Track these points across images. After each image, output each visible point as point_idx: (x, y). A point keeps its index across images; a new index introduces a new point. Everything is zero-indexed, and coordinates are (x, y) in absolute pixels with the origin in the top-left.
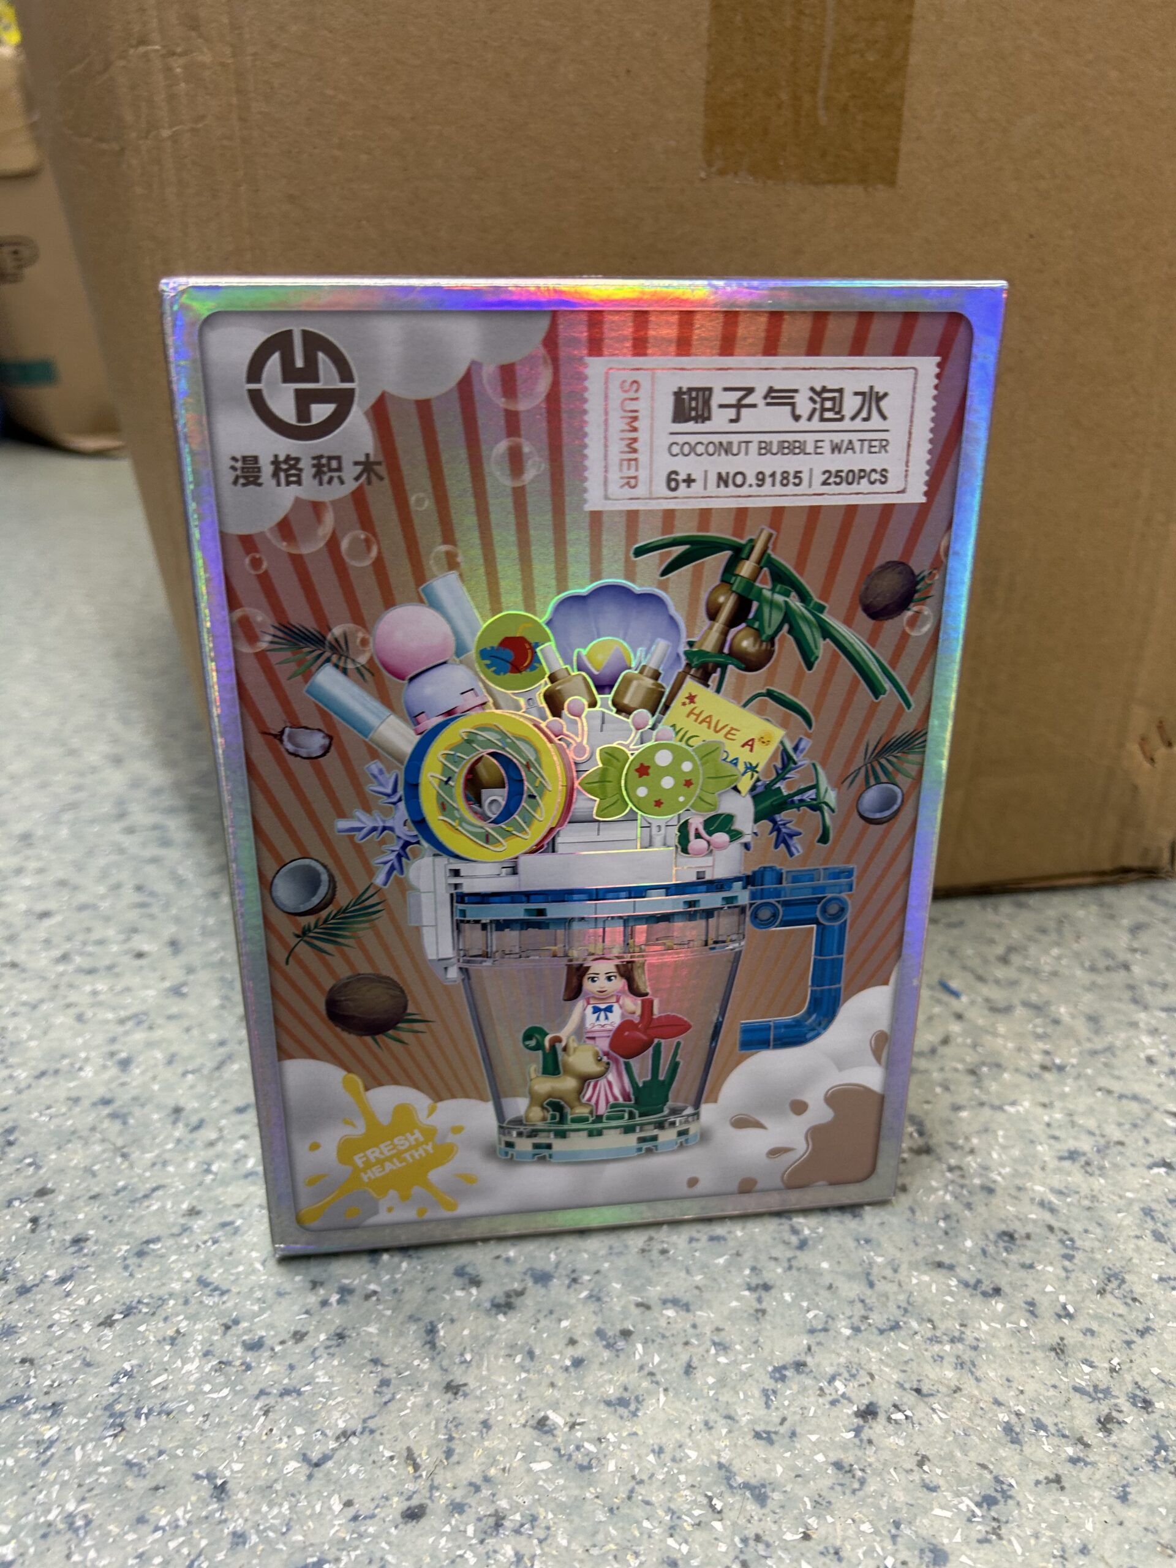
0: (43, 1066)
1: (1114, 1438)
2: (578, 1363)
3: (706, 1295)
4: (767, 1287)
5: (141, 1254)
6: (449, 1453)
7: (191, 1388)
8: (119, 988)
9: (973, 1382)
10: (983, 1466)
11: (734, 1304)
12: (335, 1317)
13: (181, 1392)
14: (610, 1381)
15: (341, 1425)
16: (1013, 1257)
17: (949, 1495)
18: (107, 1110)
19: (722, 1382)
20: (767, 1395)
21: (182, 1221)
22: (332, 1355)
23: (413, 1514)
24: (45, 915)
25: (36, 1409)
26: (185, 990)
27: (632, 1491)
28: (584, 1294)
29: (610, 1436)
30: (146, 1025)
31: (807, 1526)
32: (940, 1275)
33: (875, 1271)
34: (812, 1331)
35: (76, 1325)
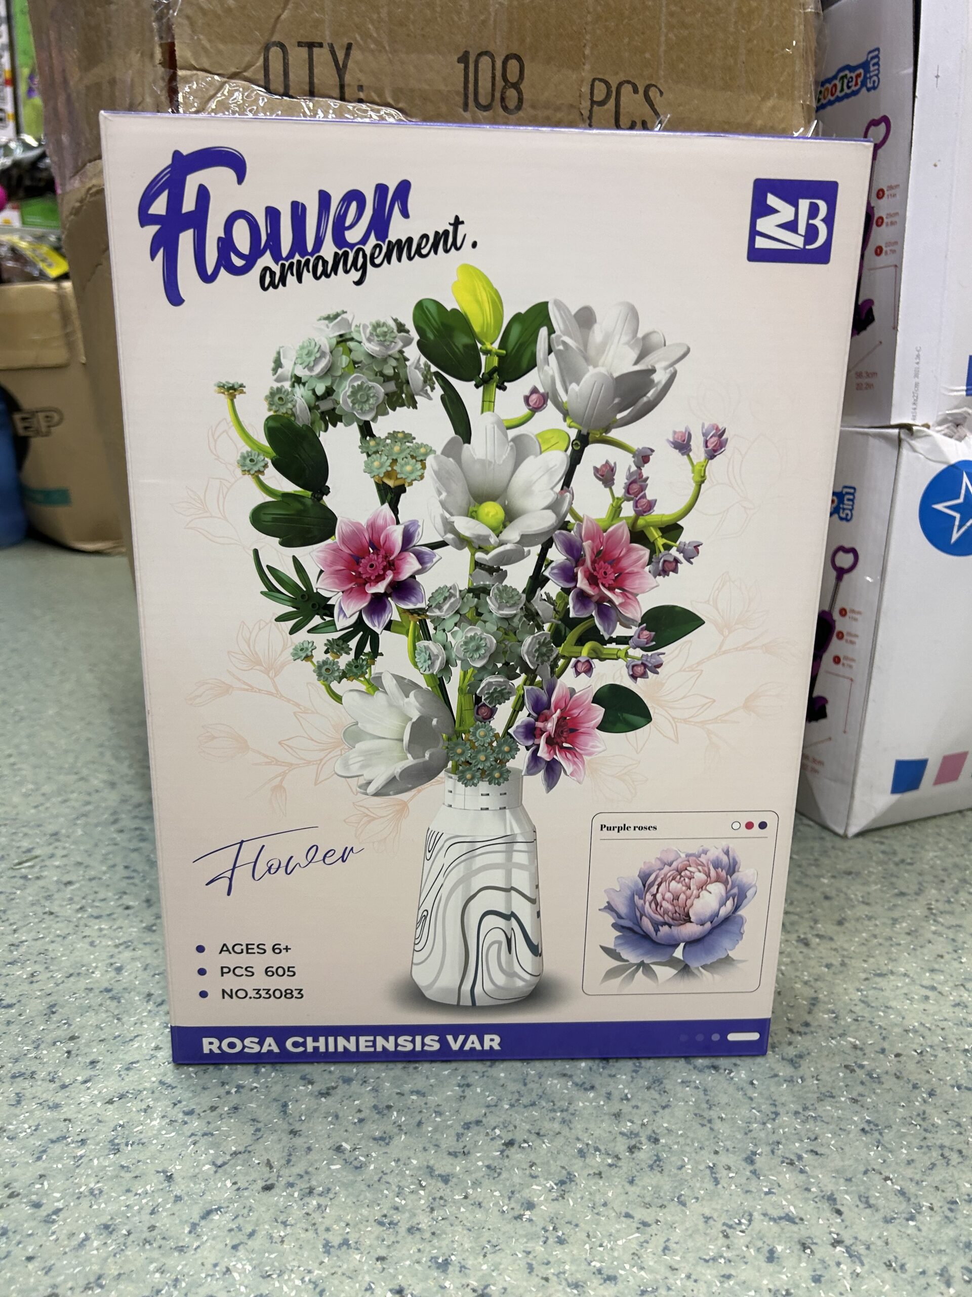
0: (71, 971)
1: (634, 1155)
2: (361, 1121)
3: (435, 1089)
4: (468, 1085)
5: (128, 1069)
6: (289, 1161)
7: (155, 1132)
8: (115, 927)
9: (568, 1129)
10: (563, 1168)
11: (449, 1093)
12: (234, 1099)
13: (150, 1134)
14: (377, 1129)
15: (234, 1149)
16: (606, 1072)
17: (542, 1180)
18: (110, 995)
19: (436, 1130)
20: (459, 1136)
21: (152, 1052)
22: (231, 1117)
23: (268, 1188)
24: (70, 883)
25: (73, 1142)
26: (154, 928)
27: (381, 1178)
28: (369, 1088)
29: (374, 1154)
30: (131, 948)
31: (467, 1193)
32: (563, 1080)
33: (529, 1077)
34: (488, 1106)
35: (93, 1103)
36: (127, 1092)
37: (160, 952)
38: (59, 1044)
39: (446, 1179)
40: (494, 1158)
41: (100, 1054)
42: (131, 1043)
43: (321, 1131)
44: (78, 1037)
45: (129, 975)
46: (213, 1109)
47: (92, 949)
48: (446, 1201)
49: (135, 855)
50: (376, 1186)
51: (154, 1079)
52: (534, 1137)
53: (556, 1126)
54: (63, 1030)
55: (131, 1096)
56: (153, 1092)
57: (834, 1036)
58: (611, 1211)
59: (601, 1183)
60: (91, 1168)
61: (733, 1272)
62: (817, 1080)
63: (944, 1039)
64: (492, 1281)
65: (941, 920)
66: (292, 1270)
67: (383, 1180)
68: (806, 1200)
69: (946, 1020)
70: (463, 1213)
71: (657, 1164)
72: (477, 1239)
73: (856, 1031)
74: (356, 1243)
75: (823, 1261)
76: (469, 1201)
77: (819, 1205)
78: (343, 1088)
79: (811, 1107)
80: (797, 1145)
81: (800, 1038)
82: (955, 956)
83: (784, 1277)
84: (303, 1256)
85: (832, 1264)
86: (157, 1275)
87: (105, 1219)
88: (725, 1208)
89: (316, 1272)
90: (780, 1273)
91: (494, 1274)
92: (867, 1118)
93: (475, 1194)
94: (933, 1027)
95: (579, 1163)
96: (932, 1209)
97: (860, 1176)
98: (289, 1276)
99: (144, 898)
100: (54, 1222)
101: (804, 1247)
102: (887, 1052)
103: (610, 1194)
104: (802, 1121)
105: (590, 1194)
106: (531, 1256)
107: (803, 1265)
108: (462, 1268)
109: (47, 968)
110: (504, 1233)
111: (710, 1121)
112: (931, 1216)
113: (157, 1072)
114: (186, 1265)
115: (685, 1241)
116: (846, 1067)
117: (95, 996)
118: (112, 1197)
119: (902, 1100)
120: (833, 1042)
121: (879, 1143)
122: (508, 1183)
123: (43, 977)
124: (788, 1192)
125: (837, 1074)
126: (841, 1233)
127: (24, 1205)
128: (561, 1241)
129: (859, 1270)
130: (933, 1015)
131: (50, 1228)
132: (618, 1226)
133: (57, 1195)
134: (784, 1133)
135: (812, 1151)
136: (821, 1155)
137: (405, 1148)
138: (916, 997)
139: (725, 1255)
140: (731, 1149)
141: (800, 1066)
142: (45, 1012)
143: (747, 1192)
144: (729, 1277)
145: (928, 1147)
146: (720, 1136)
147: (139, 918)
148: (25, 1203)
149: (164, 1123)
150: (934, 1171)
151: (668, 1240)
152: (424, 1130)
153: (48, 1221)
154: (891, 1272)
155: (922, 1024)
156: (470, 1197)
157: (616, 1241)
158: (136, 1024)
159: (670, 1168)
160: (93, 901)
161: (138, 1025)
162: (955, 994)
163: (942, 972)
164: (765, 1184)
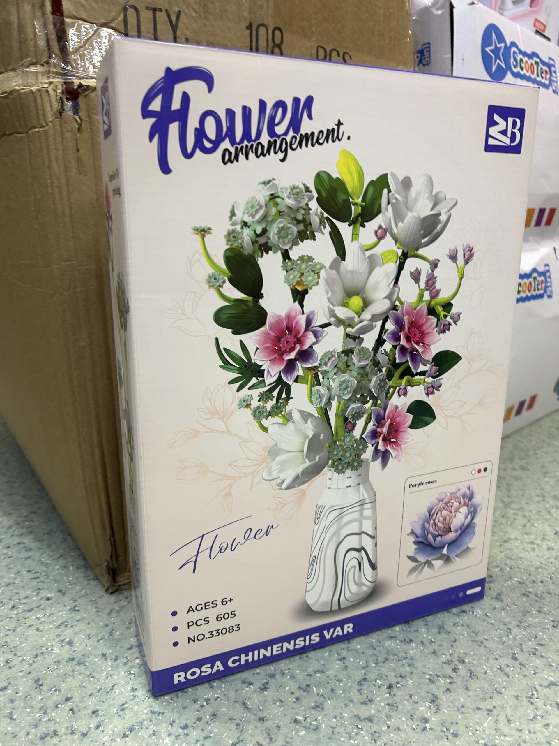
36: (133, 726)
37: (92, 624)
38: (60, 706)
39: (370, 719)
40: (387, 698)
41: (95, 705)
42: (113, 692)
43: (278, 713)
44: (72, 698)
45: (80, 644)
46: (199, 719)
47: (40, 633)
48: (379, 733)
50: (333, 737)
51: (145, 711)
52: (400, 679)
53: (408, 669)
54: (57, 696)
55: (137, 728)
56: (151, 721)
57: (507, 579)
58: (468, 709)
59: (453, 694)
61: (549, 722)
62: (516, 605)
65: (512, 506)
67: (335, 733)
68: (554, 671)
69: (549, 558)
70: (393, 737)
71: (473, 675)
73: (515, 574)
76: (391, 729)
78: (272, 681)
79: (523, 621)
80: (530, 643)
81: (492, 585)
82: (530, 524)
88: (521, 688)
92: (551, 619)
93: (392, 722)
94: (547, 564)
95: (432, 686)
99: (56, 590)
102: (536, 582)
103: (462, 700)
104: (524, 630)
105: (452, 703)
109: (15, 655)
110: (423, 741)
111: (482, 642)
113: (144, 706)
115: (515, 713)
116: (524, 594)
117: (65, 666)
120: (509, 582)
122: (405, 711)
123: (16, 661)
124: (543, 670)
125: (522, 599)
128: (455, 735)
130: (543, 557)
132: (478, 716)
134: (520, 638)
135: (539, 644)
136: (544, 645)
137: (335, 708)
138: (529, 549)
139: (538, 714)
140: (502, 655)
141: (503, 600)
142: (35, 686)
143: (525, 676)
144: (548, 725)
146: (492, 649)
147: (62, 604)
149: (172, 739)
151: (507, 716)
152: (337, 693)
155: (541, 563)
156: (391, 726)
157: (482, 725)
158: (107, 677)
159: (481, 675)
160: (19, 600)
161: (109, 678)
162: (544, 544)
163: (531, 533)
164: (530, 669)
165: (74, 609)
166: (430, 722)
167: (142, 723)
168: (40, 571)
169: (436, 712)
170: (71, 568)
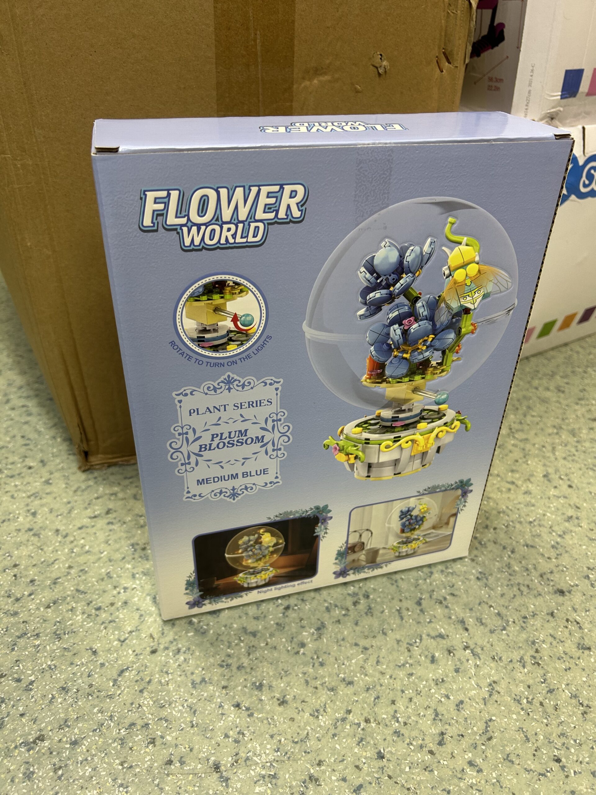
36: (58, 599)
37: (58, 499)
38: (7, 570)
39: (254, 634)
40: (280, 618)
41: (35, 575)
42: (53, 566)
44: (18, 565)
45: (42, 517)
46: (112, 604)
47: (13, 500)
48: (256, 648)
49: (25, 427)
50: (215, 643)
51: (72, 588)
52: (300, 602)
54: (9, 561)
55: (60, 601)
56: (74, 598)
58: (347, 643)
59: (340, 626)
60: (46, 652)
61: (414, 672)
63: (519, 515)
64: (287, 693)
65: (516, 436)
66: (176, 701)
67: (219, 639)
68: (449, 624)
69: (520, 503)
70: (266, 654)
71: (369, 611)
72: (276, 669)
74: (210, 679)
75: (459, 660)
76: (269, 646)
77: (456, 626)
80: (443, 591)
82: (524, 460)
83: (440, 671)
84: (181, 691)
85: (464, 660)
86: (100, 715)
87: (62, 684)
88: (408, 634)
89: (190, 700)
90: (438, 669)
91: (288, 688)
92: (480, 570)
93: (272, 641)
94: (513, 509)
95: (326, 615)
96: (514, 622)
97: (476, 606)
98: (175, 705)
99: (39, 459)
100: (31, 690)
101: (450, 652)
103: (346, 633)
104: (445, 576)
105: (335, 634)
106: (306, 675)
107: (450, 663)
108: (270, 687)
110: (291, 663)
111: (396, 581)
112: (514, 627)
113: (73, 584)
114: (115, 706)
115: (388, 656)
117: (23, 534)
118: (62, 669)
119: (497, 556)
121: (486, 585)
122: (289, 633)
124: (440, 620)
126: (468, 642)
127: (11, 682)
128: (322, 664)
129: (478, 663)
130: (513, 500)
131: (30, 694)
132: (351, 652)
133: (30, 672)
134: (436, 584)
135: (451, 594)
136: (456, 596)
138: (504, 490)
139: (409, 662)
140: (409, 598)
143: (419, 623)
144: (411, 675)
145: (512, 585)
146: (402, 590)
147: (39, 475)
148: (11, 680)
149: (84, 617)
150: (515, 600)
151: (379, 657)
153: (28, 689)
154: (495, 662)
155: (507, 507)
156: (269, 644)
157: (351, 661)
158: (53, 552)
159: (377, 613)
160: (6, 465)
161: (55, 552)
162: (524, 485)
163: (517, 471)
164: (427, 617)
165: (47, 482)
166: (306, 647)
167: (65, 598)
168: (32, 438)
169: (316, 640)
170: (59, 440)
